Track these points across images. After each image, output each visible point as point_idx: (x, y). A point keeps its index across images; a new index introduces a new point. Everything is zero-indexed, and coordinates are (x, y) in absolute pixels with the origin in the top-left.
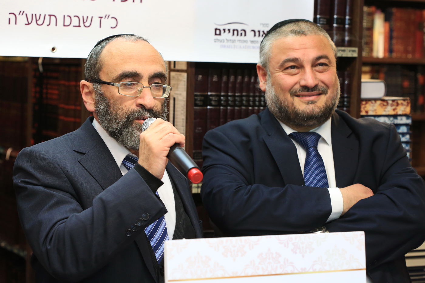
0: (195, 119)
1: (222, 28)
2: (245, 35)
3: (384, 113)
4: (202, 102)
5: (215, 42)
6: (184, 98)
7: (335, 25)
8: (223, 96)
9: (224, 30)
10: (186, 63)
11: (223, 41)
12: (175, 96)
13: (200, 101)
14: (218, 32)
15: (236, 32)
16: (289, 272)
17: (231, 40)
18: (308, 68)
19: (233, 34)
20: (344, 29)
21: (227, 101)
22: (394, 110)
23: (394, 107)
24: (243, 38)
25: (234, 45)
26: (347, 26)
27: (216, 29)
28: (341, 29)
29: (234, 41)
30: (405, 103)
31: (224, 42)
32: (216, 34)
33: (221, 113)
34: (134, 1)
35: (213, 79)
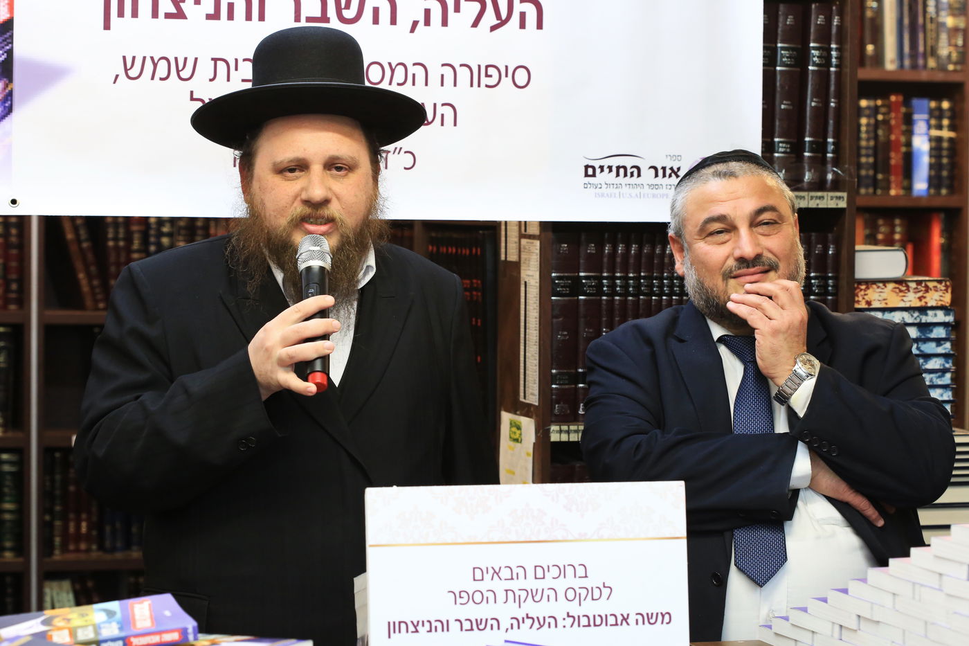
0: (553, 317)
1: (597, 164)
2: (639, 175)
3: (902, 305)
4: (568, 289)
5: (586, 187)
6: (536, 282)
7: (807, 154)
8: (606, 278)
9: (602, 168)
10: (538, 224)
11: (599, 186)
12: (527, 280)
13: (565, 286)
14: (590, 171)
15: (622, 171)
16: (560, 538)
17: (613, 184)
18: (744, 230)
19: (618, 175)
20: (824, 160)
21: (612, 286)
22: (920, 299)
23: (920, 294)
24: (635, 180)
25: (620, 193)
26: (829, 155)
27: (587, 167)
28: (819, 162)
30: (940, 286)
31: (601, 188)
32: (587, 175)
33: (604, 307)
34: (442, 125)
35: (587, 249)
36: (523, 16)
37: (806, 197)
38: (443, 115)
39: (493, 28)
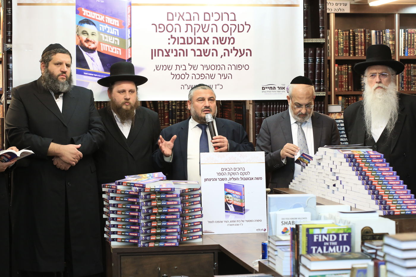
0: (256, 122)
1: (265, 87)
2: (275, 89)
3: (340, 118)
4: (259, 116)
5: (262, 92)
7: (316, 83)
8: (268, 113)
9: (266, 88)
10: (252, 101)
11: (266, 92)
12: (250, 114)
14: (263, 88)
15: (271, 88)
16: (239, 163)
19: (270, 89)
24: (274, 90)
26: (322, 83)
27: (263, 87)
28: (319, 85)
29: (270, 92)
32: (263, 89)
34: (229, 79)
35: (264, 106)
36: (247, 53)
38: (229, 76)
39: (240, 56)
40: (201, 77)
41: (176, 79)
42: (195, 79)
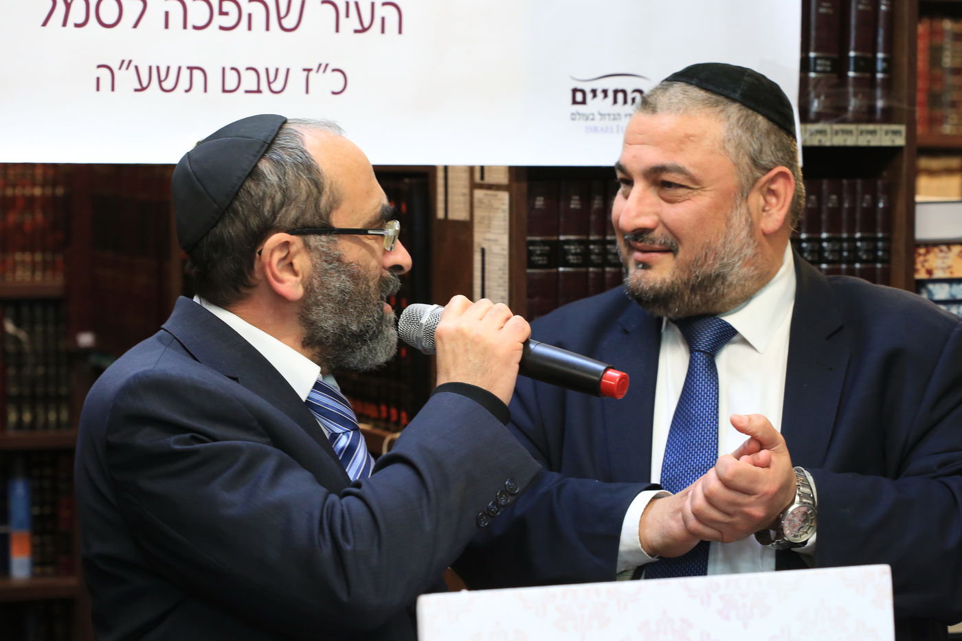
0: (530, 296)
1: (588, 87)
4: (545, 258)
5: (573, 119)
6: (503, 250)
7: (851, 74)
8: (594, 243)
9: (594, 92)
10: (507, 170)
11: (591, 117)
12: (485, 246)
13: (541, 255)
14: (579, 97)
15: (620, 96)
17: (609, 115)
19: (615, 102)
20: (872, 82)
21: (604, 253)
25: (618, 126)
26: (879, 76)
27: (575, 91)
28: (867, 83)
29: (616, 117)
31: (593, 119)
32: (575, 102)
33: (591, 283)
34: (383, 31)
35: (569, 204)
37: (855, 132)
40: (219, 20)
41: (64, 24)
42: (185, 27)
